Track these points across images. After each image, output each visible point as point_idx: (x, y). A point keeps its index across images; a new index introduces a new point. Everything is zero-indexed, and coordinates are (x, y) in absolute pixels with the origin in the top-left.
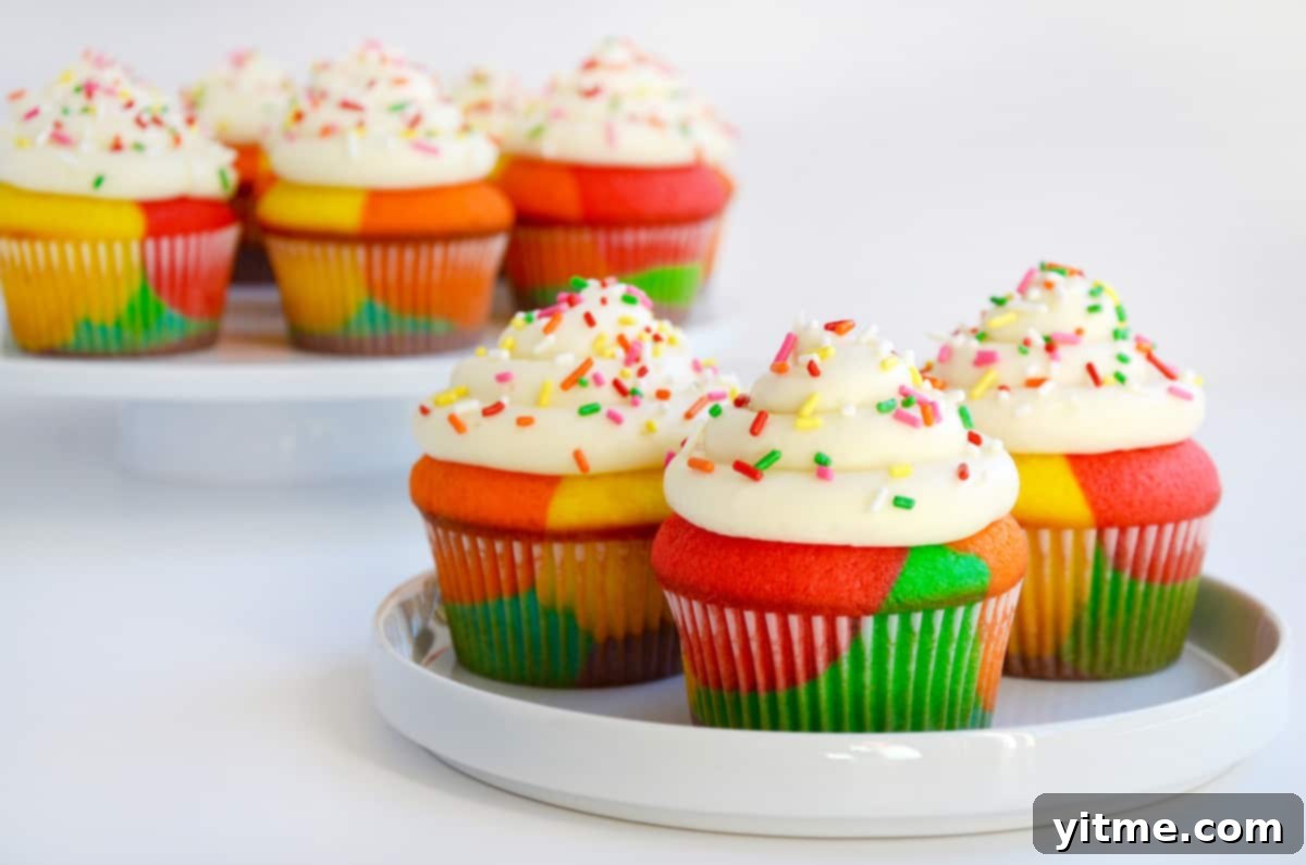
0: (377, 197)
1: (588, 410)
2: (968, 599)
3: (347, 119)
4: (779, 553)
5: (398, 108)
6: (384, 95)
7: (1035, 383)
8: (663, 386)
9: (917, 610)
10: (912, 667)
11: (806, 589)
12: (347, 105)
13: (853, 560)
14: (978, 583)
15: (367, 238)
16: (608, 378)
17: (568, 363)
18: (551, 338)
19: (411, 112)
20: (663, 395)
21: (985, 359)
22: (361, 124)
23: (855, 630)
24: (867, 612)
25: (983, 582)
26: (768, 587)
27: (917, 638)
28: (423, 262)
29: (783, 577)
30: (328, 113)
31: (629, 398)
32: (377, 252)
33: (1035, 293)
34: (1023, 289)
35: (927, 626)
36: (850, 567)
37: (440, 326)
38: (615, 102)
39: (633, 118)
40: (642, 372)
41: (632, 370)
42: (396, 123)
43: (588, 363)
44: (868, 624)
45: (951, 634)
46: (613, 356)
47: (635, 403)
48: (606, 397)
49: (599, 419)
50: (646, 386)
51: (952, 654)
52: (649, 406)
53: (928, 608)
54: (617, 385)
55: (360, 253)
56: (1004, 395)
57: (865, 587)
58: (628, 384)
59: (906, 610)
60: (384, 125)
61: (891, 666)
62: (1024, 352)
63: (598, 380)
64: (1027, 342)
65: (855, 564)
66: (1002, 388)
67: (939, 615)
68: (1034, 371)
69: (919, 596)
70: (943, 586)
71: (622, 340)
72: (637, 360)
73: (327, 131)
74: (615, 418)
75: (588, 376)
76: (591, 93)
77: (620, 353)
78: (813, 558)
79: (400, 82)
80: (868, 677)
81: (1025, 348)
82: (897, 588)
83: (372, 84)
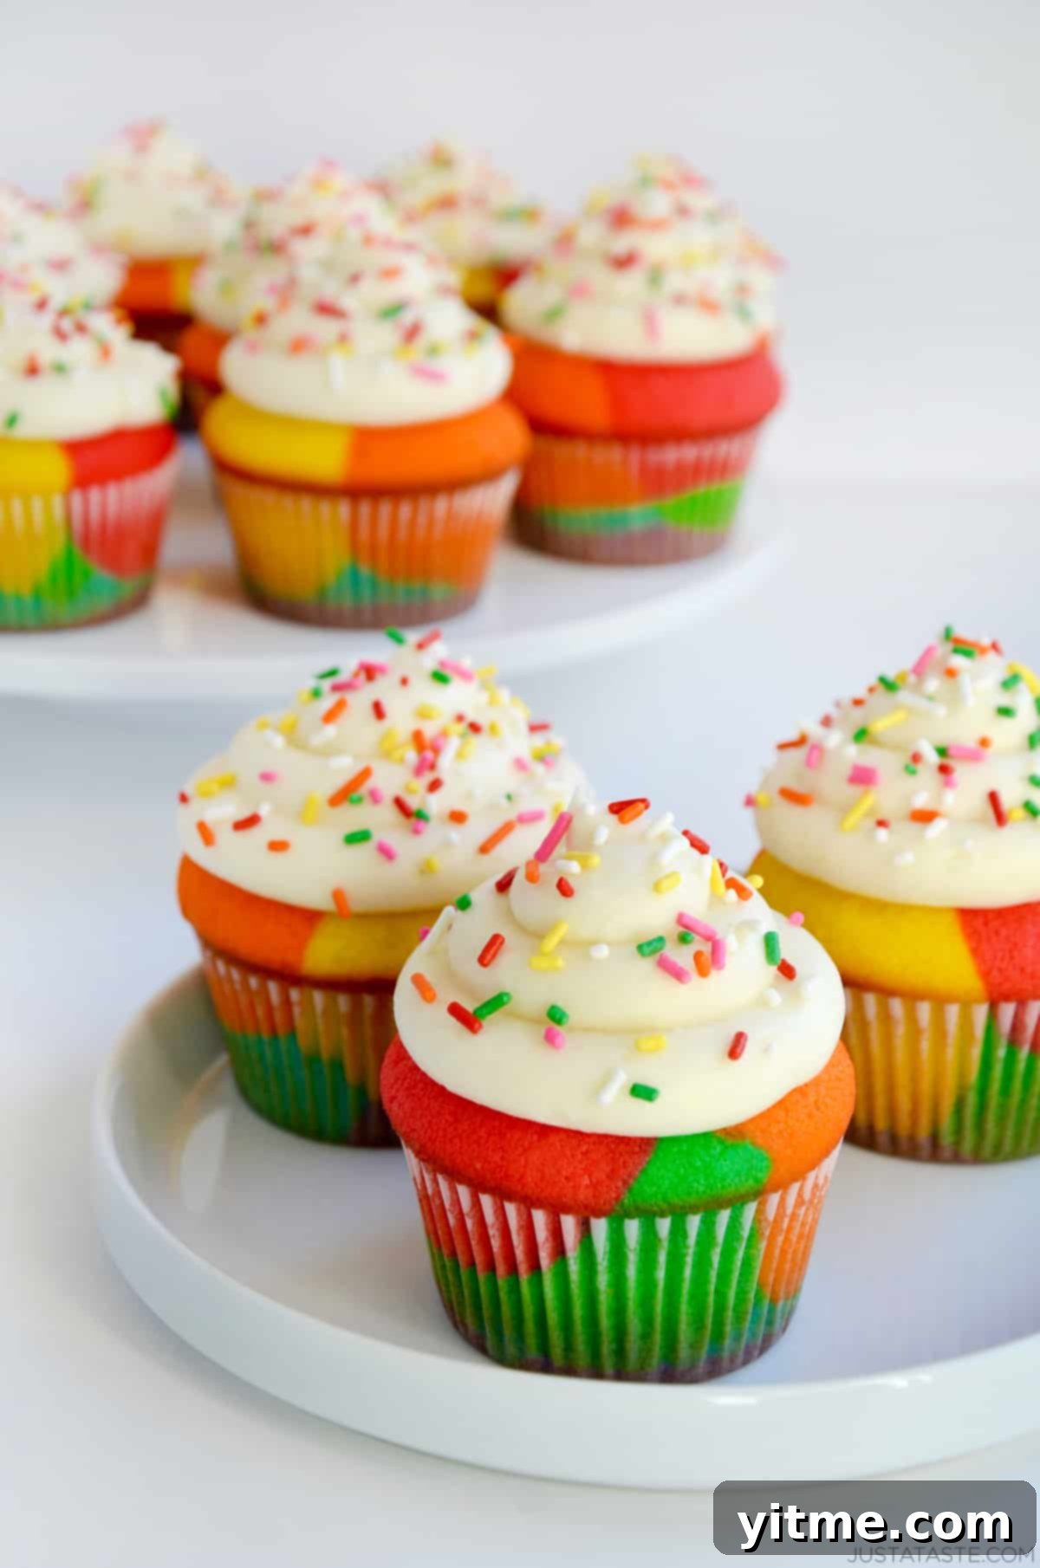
0: (366, 438)
1: (357, 838)
2: (735, 1201)
3: (326, 329)
4: (497, 1123)
5: (392, 311)
6: (374, 293)
7: (924, 817)
8: (459, 806)
9: (663, 1215)
10: (661, 1274)
11: (522, 1177)
12: (326, 309)
13: (584, 1148)
14: (751, 1182)
15: (355, 491)
16: (389, 792)
17: (343, 768)
18: (331, 731)
19: (408, 318)
20: (458, 817)
21: (862, 777)
22: (343, 339)
23: (585, 1230)
24: (599, 1214)
25: (756, 1180)
26: (478, 1166)
27: (665, 1244)
28: (422, 520)
29: (497, 1158)
30: (298, 320)
31: (413, 820)
32: (365, 509)
33: (933, 684)
34: (919, 669)
35: (678, 1232)
36: (579, 1157)
37: (439, 591)
38: (656, 276)
39: (679, 300)
40: (435, 786)
41: (420, 784)
42: (385, 336)
43: (366, 774)
44: (600, 1227)
45: (713, 1238)
46: (402, 761)
47: (416, 831)
48: (381, 821)
49: (366, 852)
50: (436, 805)
51: (716, 1259)
52: (436, 831)
53: (679, 1213)
54: (399, 804)
55: (343, 509)
56: (882, 834)
57: (594, 1186)
58: (413, 803)
59: (648, 1214)
60: (375, 337)
61: (632, 1271)
62: (913, 772)
63: (375, 797)
64: (916, 758)
65: (585, 1154)
66: (881, 823)
67: (694, 1222)
68: (921, 801)
69: (665, 1200)
70: (700, 1187)
71: (418, 737)
72: (432, 767)
73: (299, 346)
74: (386, 853)
75: (364, 790)
76: (624, 262)
77: (411, 756)
78: (535, 1137)
79: (390, 273)
80: (603, 1280)
81: (912, 767)
82: (636, 1186)
83: (355, 279)
